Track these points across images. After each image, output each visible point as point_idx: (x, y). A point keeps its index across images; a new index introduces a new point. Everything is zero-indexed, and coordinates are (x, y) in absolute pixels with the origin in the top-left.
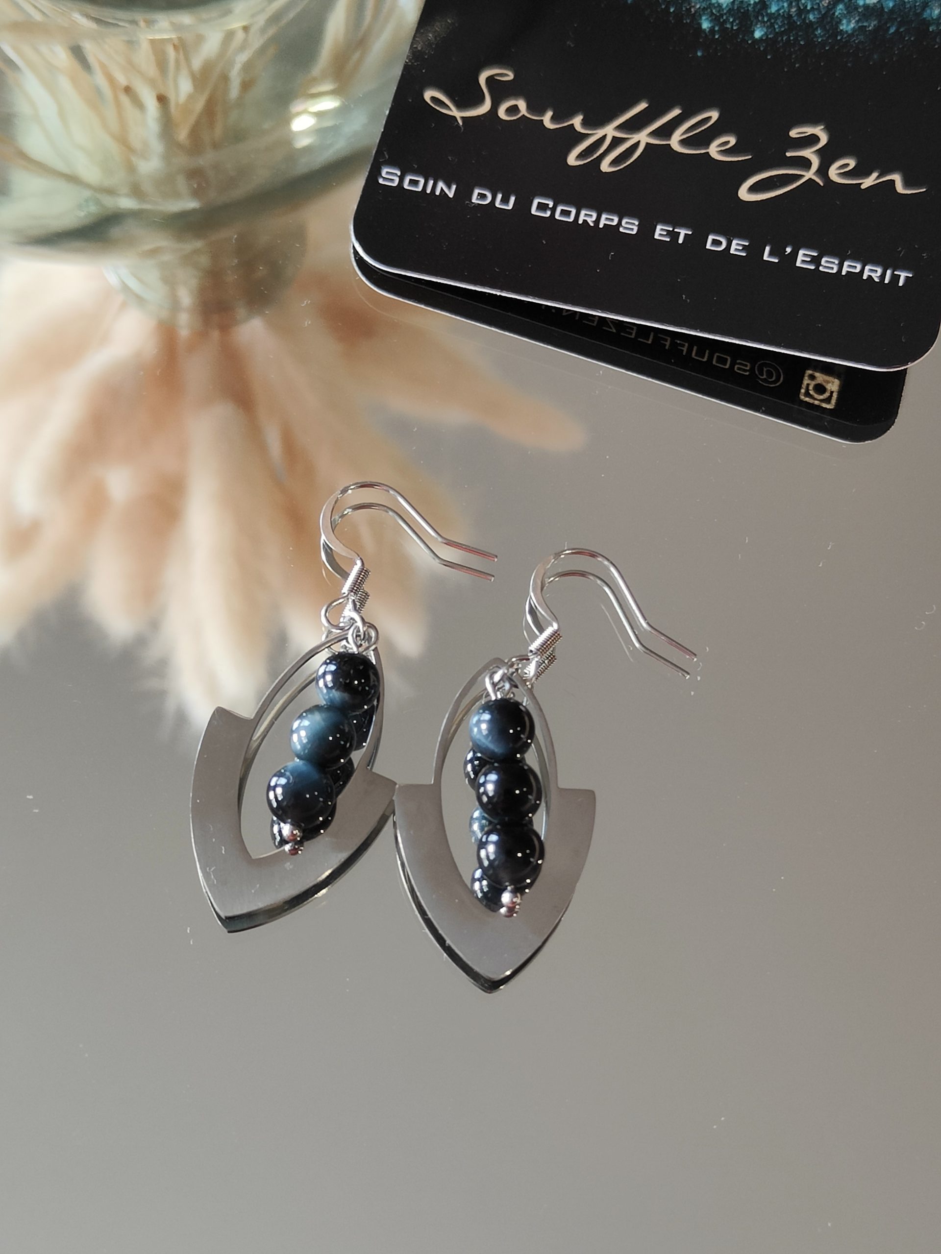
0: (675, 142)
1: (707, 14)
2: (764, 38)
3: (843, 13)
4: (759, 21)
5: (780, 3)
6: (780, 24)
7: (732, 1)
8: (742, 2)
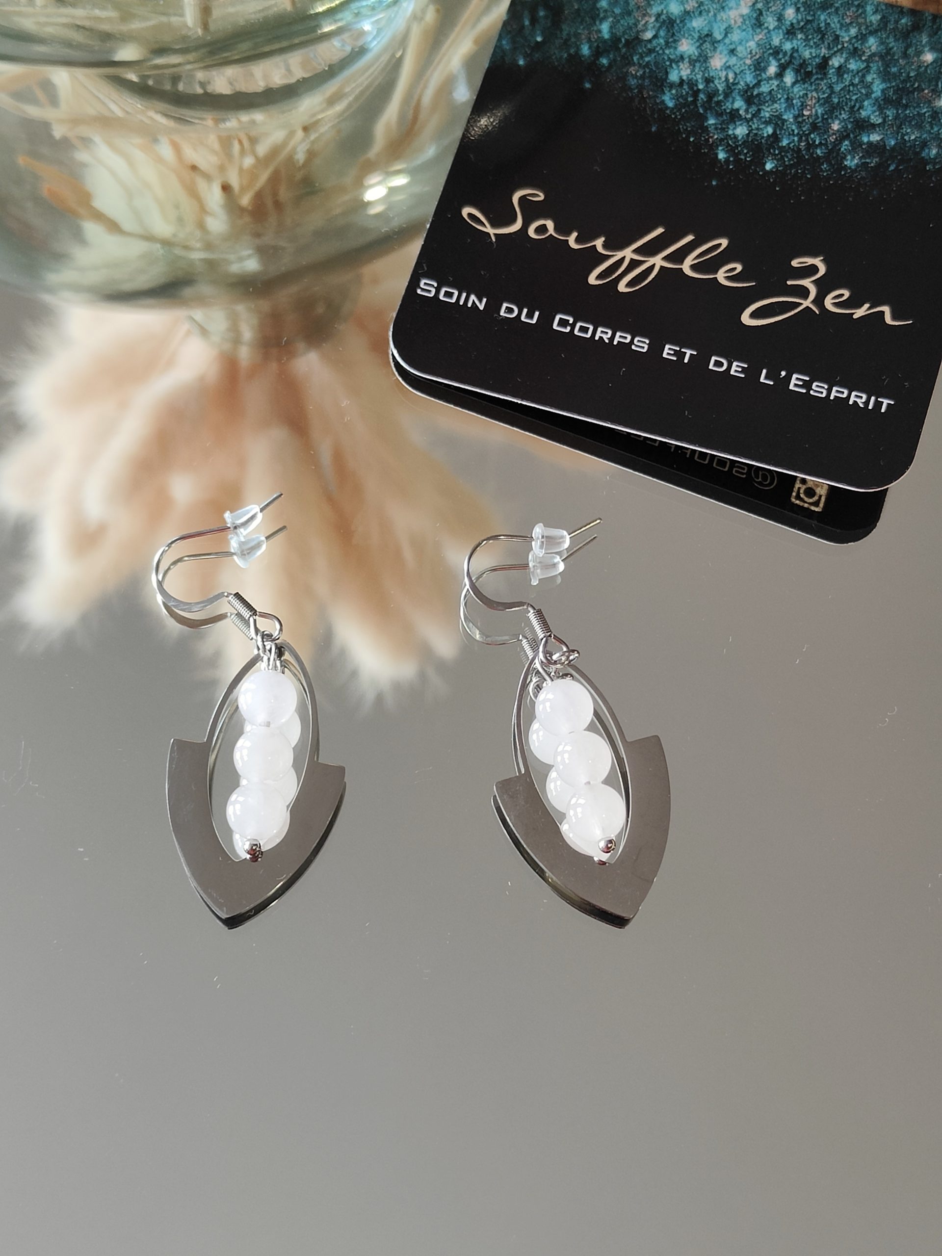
0: (687, 266)
1: (724, 145)
2: (774, 170)
3: (849, 149)
4: (771, 154)
5: (791, 137)
6: (790, 157)
7: (747, 132)
8: (756, 134)
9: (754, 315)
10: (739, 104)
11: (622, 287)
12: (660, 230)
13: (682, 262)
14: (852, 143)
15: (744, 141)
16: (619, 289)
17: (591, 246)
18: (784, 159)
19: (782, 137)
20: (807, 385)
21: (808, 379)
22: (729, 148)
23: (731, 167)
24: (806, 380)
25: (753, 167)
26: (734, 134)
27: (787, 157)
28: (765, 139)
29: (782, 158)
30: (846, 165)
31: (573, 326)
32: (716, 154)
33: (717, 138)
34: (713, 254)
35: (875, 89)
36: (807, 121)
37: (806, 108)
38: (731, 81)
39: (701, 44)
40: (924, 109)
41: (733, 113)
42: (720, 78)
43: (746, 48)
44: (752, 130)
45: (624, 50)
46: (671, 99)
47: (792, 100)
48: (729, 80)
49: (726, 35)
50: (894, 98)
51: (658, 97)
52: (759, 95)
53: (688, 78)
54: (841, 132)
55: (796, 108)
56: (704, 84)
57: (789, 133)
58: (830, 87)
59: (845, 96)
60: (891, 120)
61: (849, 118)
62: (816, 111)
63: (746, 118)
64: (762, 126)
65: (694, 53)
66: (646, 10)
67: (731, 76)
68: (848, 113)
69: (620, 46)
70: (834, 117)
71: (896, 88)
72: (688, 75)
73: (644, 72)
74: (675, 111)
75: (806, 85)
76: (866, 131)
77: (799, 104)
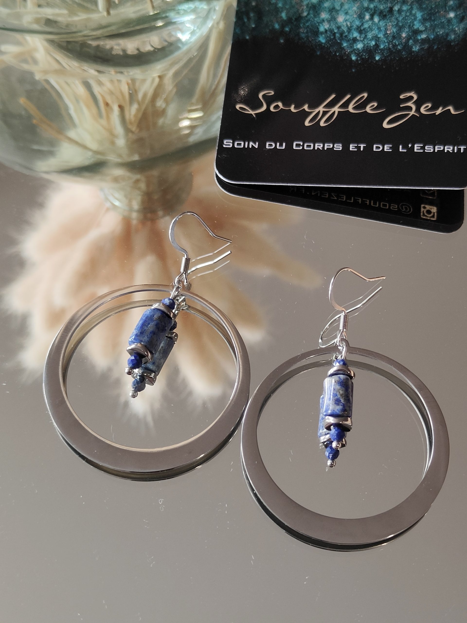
0: (350, 108)
1: (354, 53)
2: (380, 59)
3: (413, 44)
4: (377, 53)
5: (384, 44)
6: (386, 53)
7: (363, 46)
8: (367, 46)
9: (389, 123)
10: (356, 34)
11: (322, 124)
12: (333, 96)
13: (348, 108)
14: (414, 41)
15: (363, 50)
16: (321, 125)
17: (302, 110)
18: (384, 54)
19: (380, 45)
20: (423, 148)
21: (422, 145)
22: (356, 54)
23: (360, 62)
24: (421, 146)
25: (370, 60)
26: (357, 48)
27: (385, 53)
28: (372, 47)
29: (383, 53)
30: (414, 51)
31: (303, 146)
32: (351, 58)
33: (349, 52)
34: (361, 101)
35: (417, 16)
36: (390, 36)
37: (388, 30)
38: (349, 26)
39: (331, 13)
40: (443, 20)
41: (354, 39)
42: (344, 26)
43: (352, 11)
44: (365, 45)
45: (295, 23)
46: (323, 39)
47: (380, 28)
48: (348, 26)
49: (341, 7)
50: (427, 18)
51: (317, 40)
52: (364, 29)
53: (328, 29)
54: (408, 37)
55: (383, 31)
56: (337, 30)
57: (383, 42)
58: (397, 19)
59: (404, 22)
60: (429, 28)
61: (409, 30)
62: (393, 31)
63: (361, 40)
64: (369, 42)
65: (328, 17)
66: (301, 4)
67: (349, 24)
68: (407, 29)
69: (293, 21)
70: (402, 31)
71: (427, 14)
72: (328, 27)
73: (307, 30)
74: (326, 44)
75: (385, 21)
76: (418, 34)
77: (384, 29)
